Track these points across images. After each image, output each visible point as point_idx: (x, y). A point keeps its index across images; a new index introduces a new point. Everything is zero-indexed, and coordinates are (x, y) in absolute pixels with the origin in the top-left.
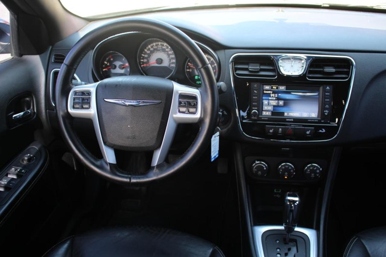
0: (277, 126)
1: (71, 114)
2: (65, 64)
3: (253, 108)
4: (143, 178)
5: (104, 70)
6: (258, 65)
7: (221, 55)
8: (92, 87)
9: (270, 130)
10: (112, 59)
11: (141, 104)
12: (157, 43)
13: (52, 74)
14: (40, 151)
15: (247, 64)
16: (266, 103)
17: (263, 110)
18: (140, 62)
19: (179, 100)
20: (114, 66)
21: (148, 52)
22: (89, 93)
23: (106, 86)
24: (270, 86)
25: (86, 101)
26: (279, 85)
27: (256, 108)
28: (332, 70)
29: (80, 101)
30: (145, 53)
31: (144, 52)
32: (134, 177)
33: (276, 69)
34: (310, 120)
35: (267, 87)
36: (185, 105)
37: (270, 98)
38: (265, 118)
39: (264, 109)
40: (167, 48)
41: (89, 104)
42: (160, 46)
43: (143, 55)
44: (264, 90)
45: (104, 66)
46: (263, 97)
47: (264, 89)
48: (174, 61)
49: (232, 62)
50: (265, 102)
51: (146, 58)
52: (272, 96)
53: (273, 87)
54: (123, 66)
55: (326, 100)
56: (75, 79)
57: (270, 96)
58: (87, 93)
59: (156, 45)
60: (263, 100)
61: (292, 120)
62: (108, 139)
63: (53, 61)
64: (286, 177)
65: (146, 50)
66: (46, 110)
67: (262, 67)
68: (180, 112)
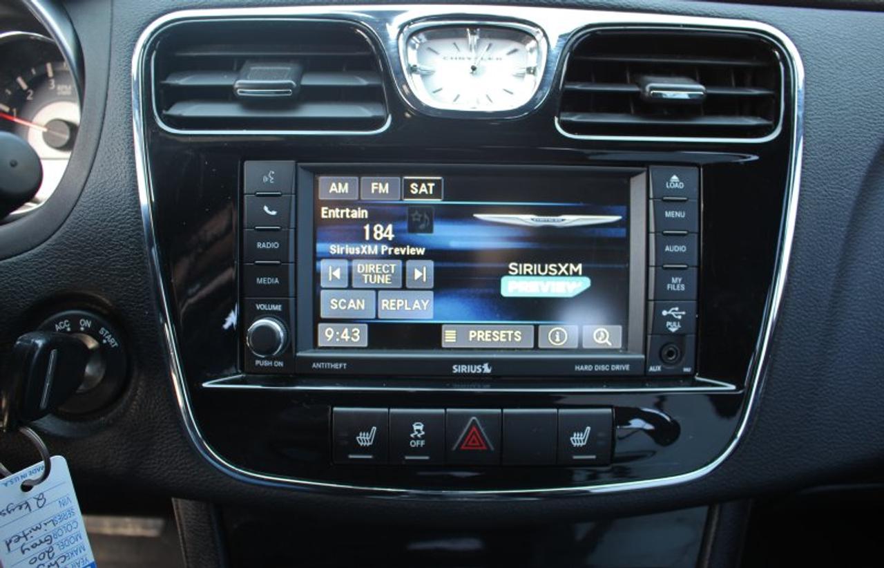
3: (260, 307)
16: (337, 274)
17: (317, 319)
24: (354, 180)
26: (402, 174)
27: (278, 308)
34: (588, 368)
35: (339, 187)
39: (324, 314)
44: (319, 204)
46: (313, 242)
47: (321, 196)
50: (332, 272)
52: (365, 236)
53: (374, 188)
55: (667, 249)
57: (359, 238)
60: (316, 258)
61: (487, 369)
67: (309, 81)
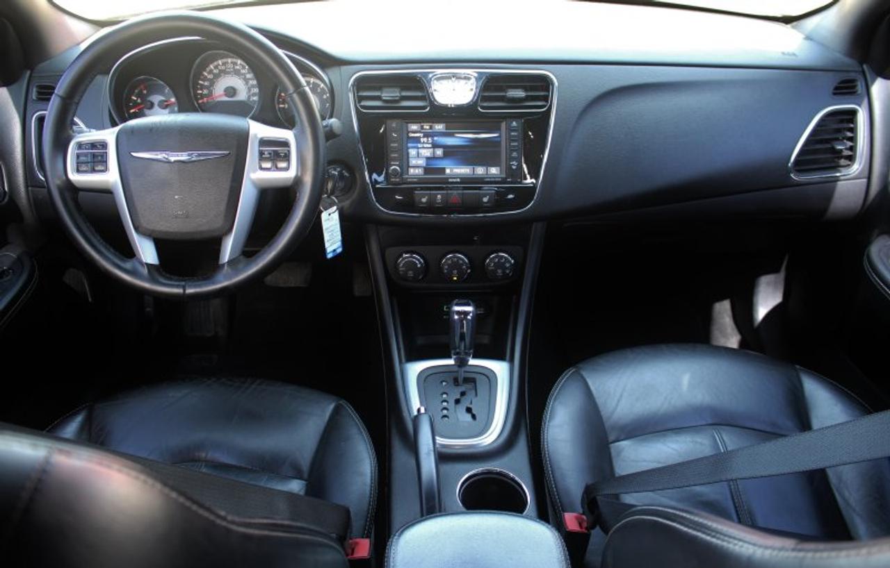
0: (432, 192)
1: (74, 183)
2: (59, 96)
3: (392, 163)
4: (206, 285)
5: (132, 111)
6: (397, 90)
7: (334, 75)
8: (109, 135)
9: (421, 198)
10: (145, 92)
11: (193, 159)
12: (224, 60)
13: (35, 121)
14: (19, 259)
15: (380, 89)
16: (414, 153)
17: (409, 167)
18: (196, 94)
19: (261, 149)
20: (149, 103)
21: (210, 77)
22: (104, 145)
23: (133, 131)
24: (419, 125)
25: (100, 158)
26: (433, 123)
27: (397, 163)
28: (520, 93)
29: (90, 160)
30: (205, 79)
31: (202, 77)
32: (190, 284)
33: (427, 97)
34: (489, 180)
35: (414, 127)
36: (270, 157)
37: (420, 145)
38: (415, 178)
39: (410, 165)
40: (244, 68)
41: (105, 164)
42: (231, 66)
43: (200, 82)
44: (409, 132)
45: (131, 104)
46: (407, 143)
47: (409, 130)
48: (256, 90)
49: (353, 85)
50: (413, 152)
51: (207, 88)
52: (422, 141)
53: (425, 127)
54: (166, 103)
55: (512, 144)
56: (76, 124)
57: (420, 142)
58: (100, 145)
59: (224, 64)
60: (408, 148)
61: (458, 180)
62: (142, 221)
63: (34, 97)
64: (455, 278)
65: (205, 74)
66: (27, 186)
67: (404, 94)
68: (261, 168)
